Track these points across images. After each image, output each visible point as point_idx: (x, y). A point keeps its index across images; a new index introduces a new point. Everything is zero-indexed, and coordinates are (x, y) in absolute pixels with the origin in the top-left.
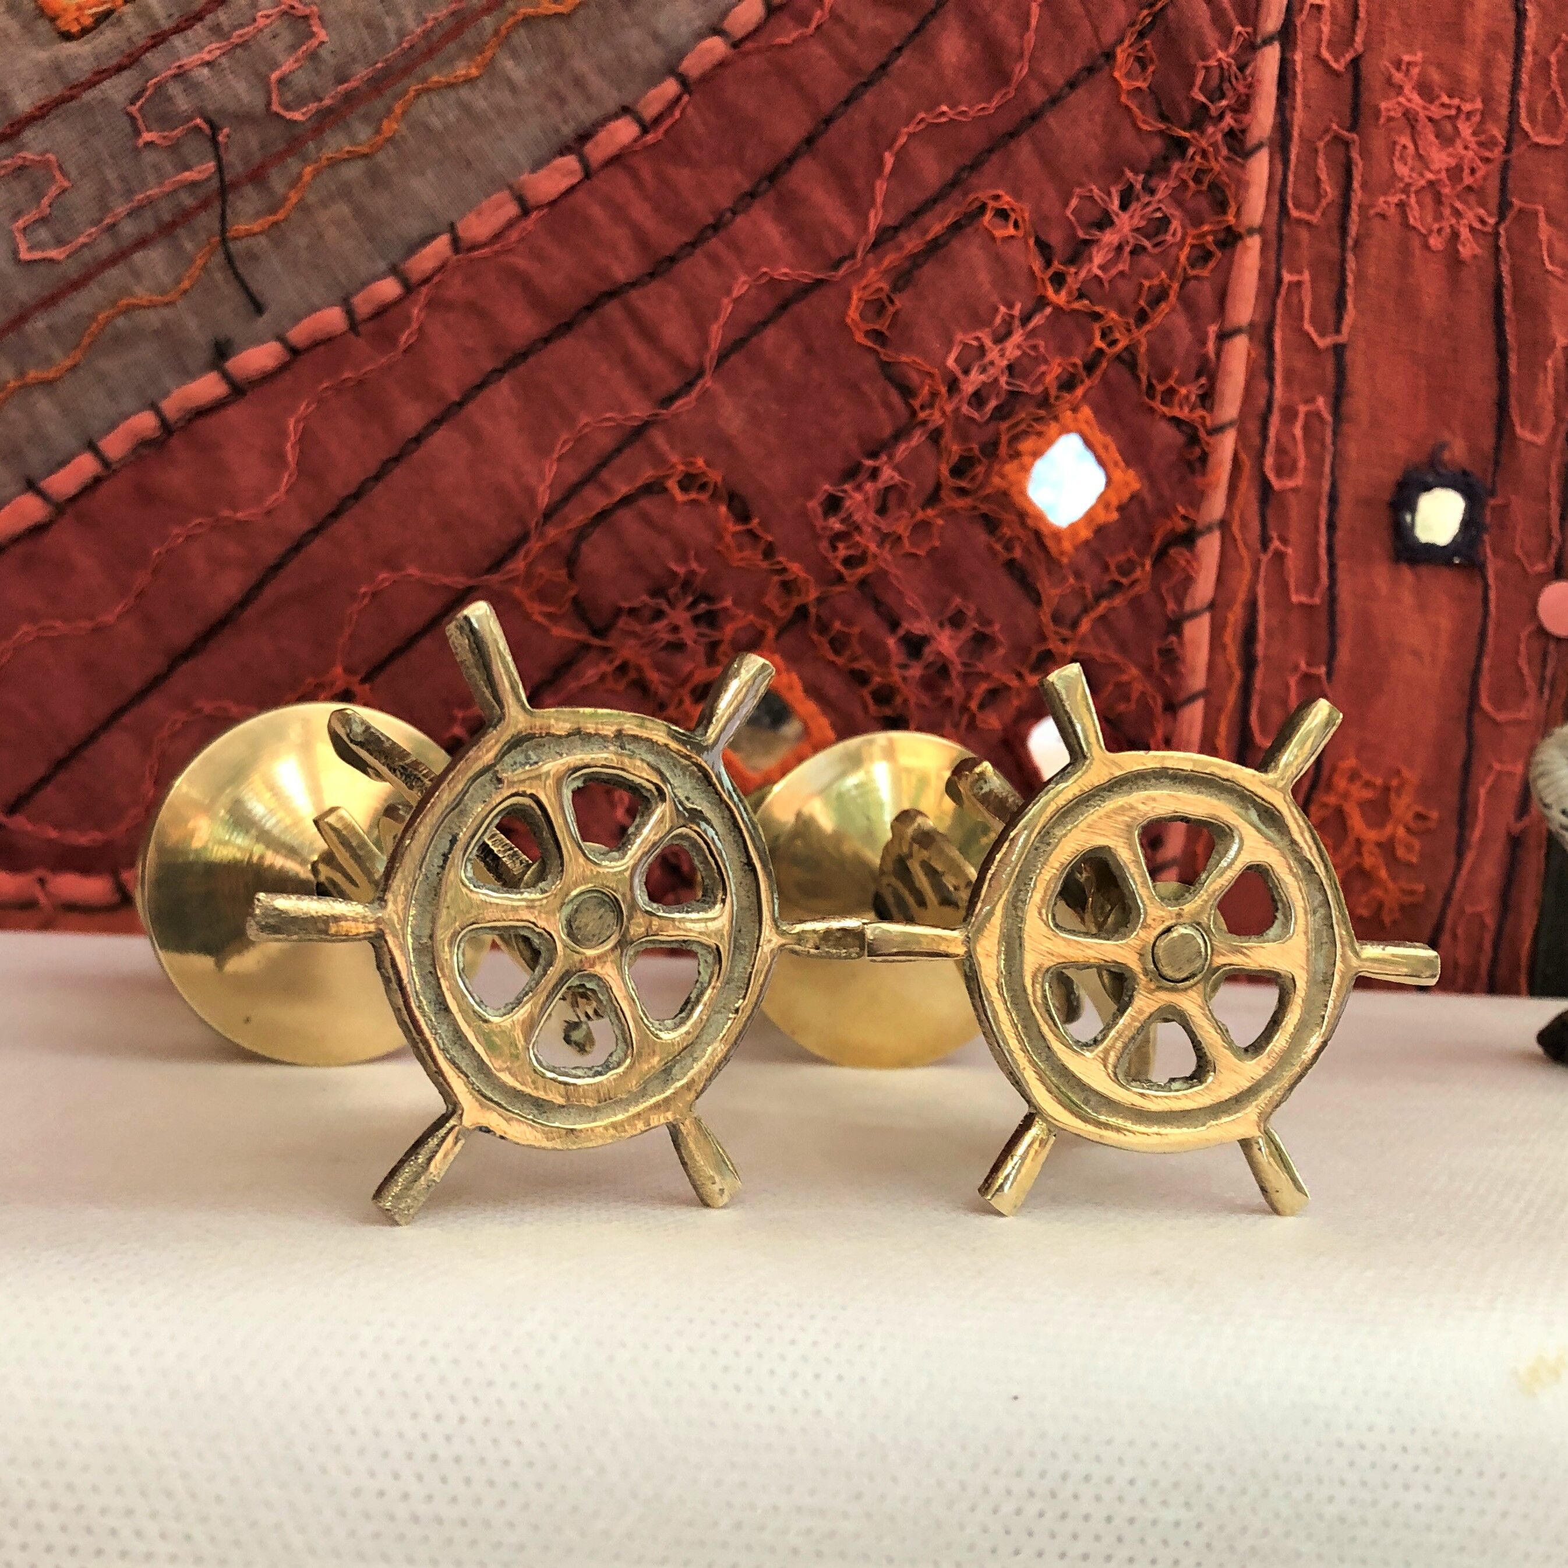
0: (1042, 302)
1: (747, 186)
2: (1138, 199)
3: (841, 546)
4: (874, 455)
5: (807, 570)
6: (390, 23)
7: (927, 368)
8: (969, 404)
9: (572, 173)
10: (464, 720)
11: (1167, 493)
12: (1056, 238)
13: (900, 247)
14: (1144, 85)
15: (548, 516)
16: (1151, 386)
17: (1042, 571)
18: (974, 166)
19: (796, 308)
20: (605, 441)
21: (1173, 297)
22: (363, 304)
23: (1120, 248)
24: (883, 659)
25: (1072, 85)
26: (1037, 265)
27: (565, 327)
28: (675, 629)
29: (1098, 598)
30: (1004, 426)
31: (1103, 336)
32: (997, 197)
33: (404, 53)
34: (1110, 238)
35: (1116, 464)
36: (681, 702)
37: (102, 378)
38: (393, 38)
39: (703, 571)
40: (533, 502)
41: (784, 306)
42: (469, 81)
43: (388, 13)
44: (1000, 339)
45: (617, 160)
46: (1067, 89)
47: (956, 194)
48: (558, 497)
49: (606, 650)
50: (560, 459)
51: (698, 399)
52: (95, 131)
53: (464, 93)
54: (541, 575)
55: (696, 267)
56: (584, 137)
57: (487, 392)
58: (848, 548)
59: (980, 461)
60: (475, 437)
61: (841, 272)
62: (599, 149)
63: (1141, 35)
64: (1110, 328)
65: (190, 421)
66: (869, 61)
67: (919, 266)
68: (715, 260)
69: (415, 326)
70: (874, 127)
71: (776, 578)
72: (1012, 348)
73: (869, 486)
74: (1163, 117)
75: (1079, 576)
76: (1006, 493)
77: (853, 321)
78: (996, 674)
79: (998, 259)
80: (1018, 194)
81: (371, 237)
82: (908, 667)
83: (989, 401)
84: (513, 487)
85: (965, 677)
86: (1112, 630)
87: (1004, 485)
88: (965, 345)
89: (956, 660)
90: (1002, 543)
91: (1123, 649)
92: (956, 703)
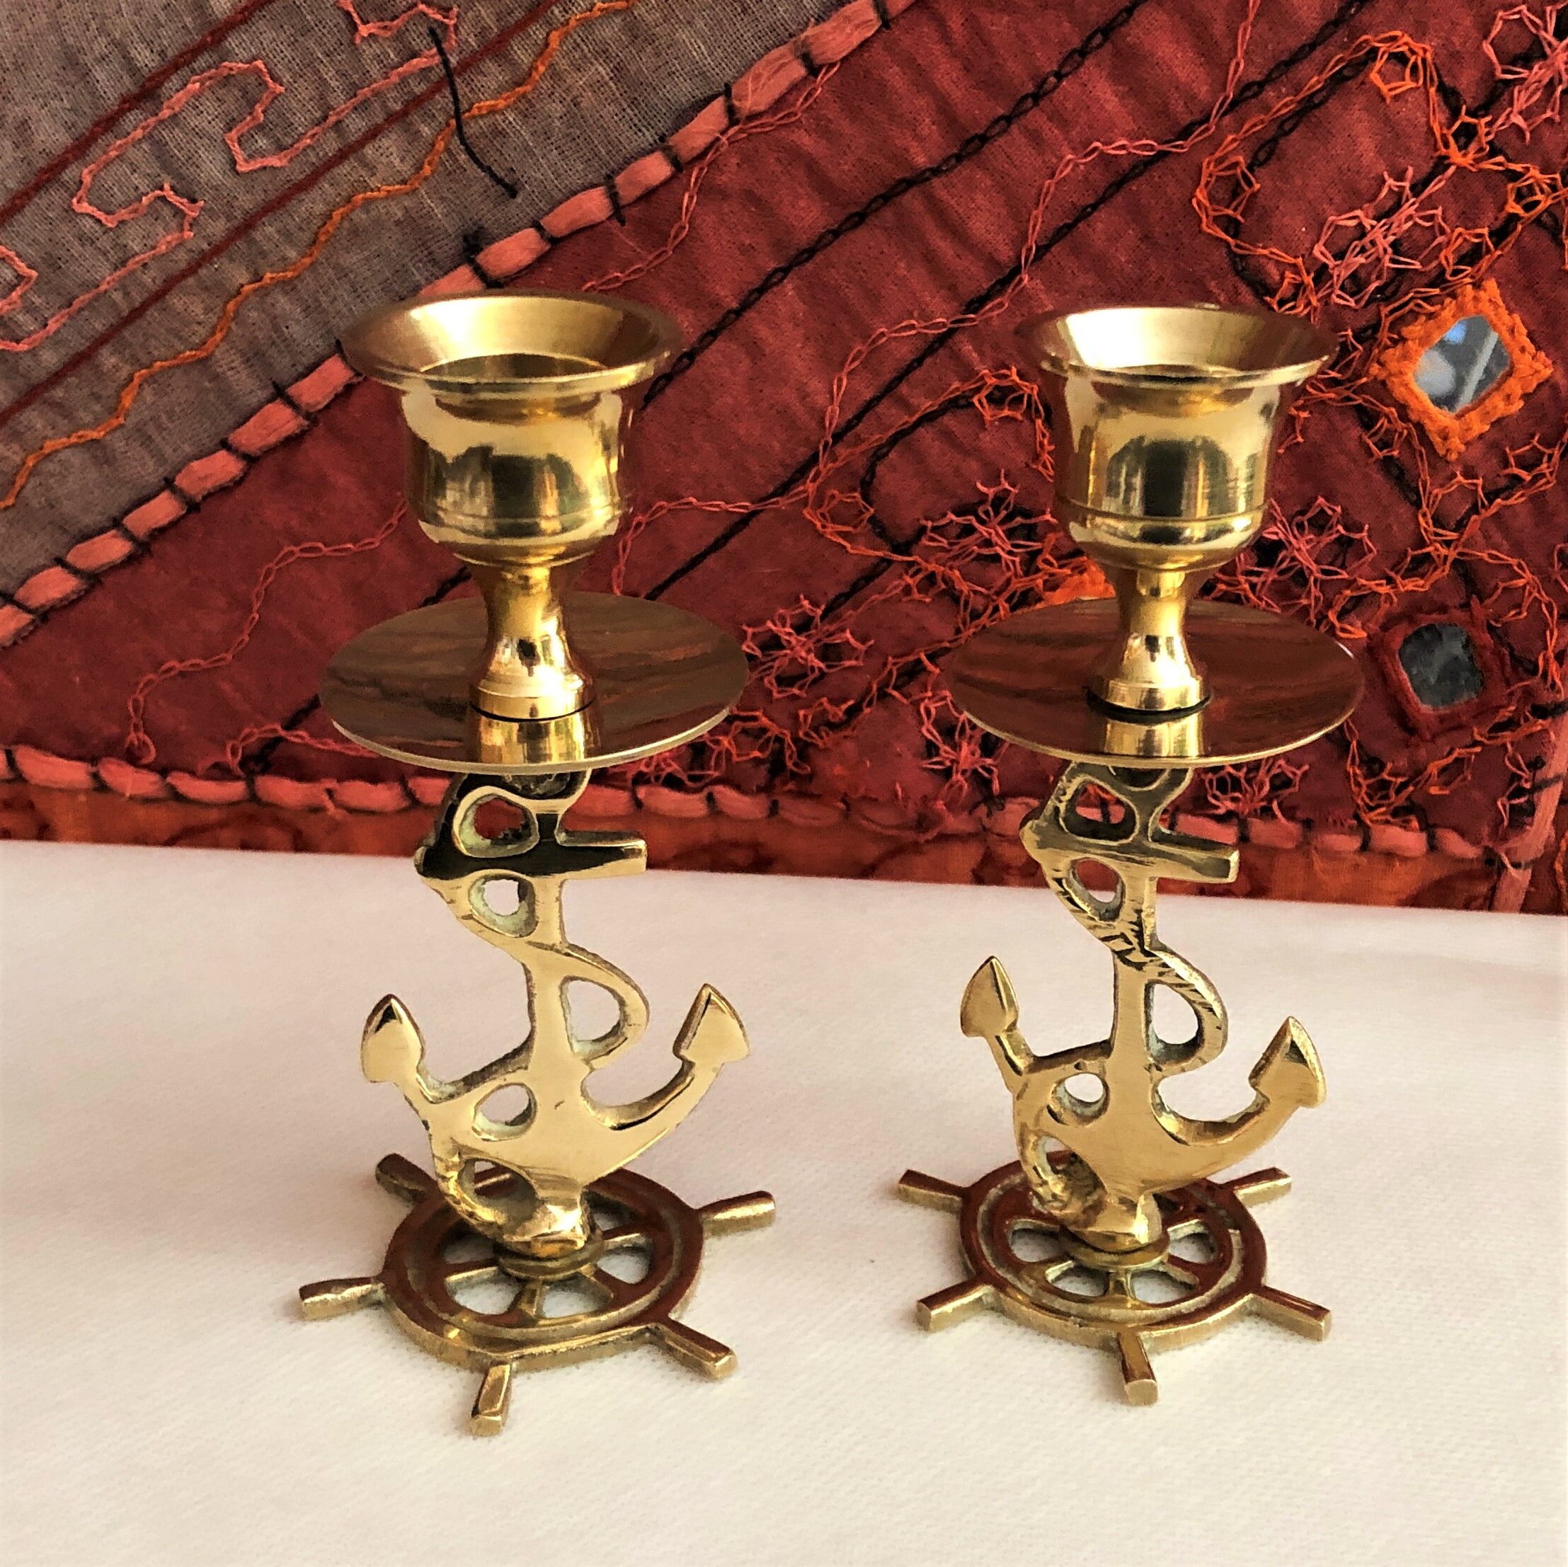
0: (1442, 164)
1: (1076, 43)
7: (1289, 259)
8: (1342, 288)
10: (754, 637)
12: (1467, 82)
13: (1265, 108)
15: (838, 436)
17: (1423, 469)
19: (1132, 187)
20: (905, 353)
22: (627, 188)
23: (1551, 86)
26: (1438, 119)
27: (857, 219)
28: (988, 543)
29: (1491, 496)
30: (1385, 311)
31: (1520, 198)
32: (1394, 39)
34: (1538, 73)
35: (1523, 350)
36: (996, 609)
39: (1017, 490)
40: (822, 423)
41: (1118, 185)
44: (1384, 214)
47: (1341, 35)
48: (851, 414)
49: (910, 565)
50: (851, 373)
51: (1012, 300)
52: (306, 29)
54: (833, 497)
55: (1012, 144)
57: (768, 296)
59: (1355, 349)
60: (754, 349)
61: (1192, 140)
64: (1529, 188)
67: (1284, 134)
68: (1036, 139)
69: (685, 218)
72: (1401, 223)
75: (1469, 473)
76: (1383, 383)
77: (1199, 203)
78: (1363, 581)
79: (1387, 120)
80: (1420, 32)
81: (634, 103)
82: (1258, 574)
83: (1368, 283)
84: (798, 408)
85: (1322, 585)
86: (1505, 530)
87: (1383, 375)
88: (1337, 226)
89: (1314, 567)
90: (1376, 438)
91: (1518, 549)
92: (1313, 612)
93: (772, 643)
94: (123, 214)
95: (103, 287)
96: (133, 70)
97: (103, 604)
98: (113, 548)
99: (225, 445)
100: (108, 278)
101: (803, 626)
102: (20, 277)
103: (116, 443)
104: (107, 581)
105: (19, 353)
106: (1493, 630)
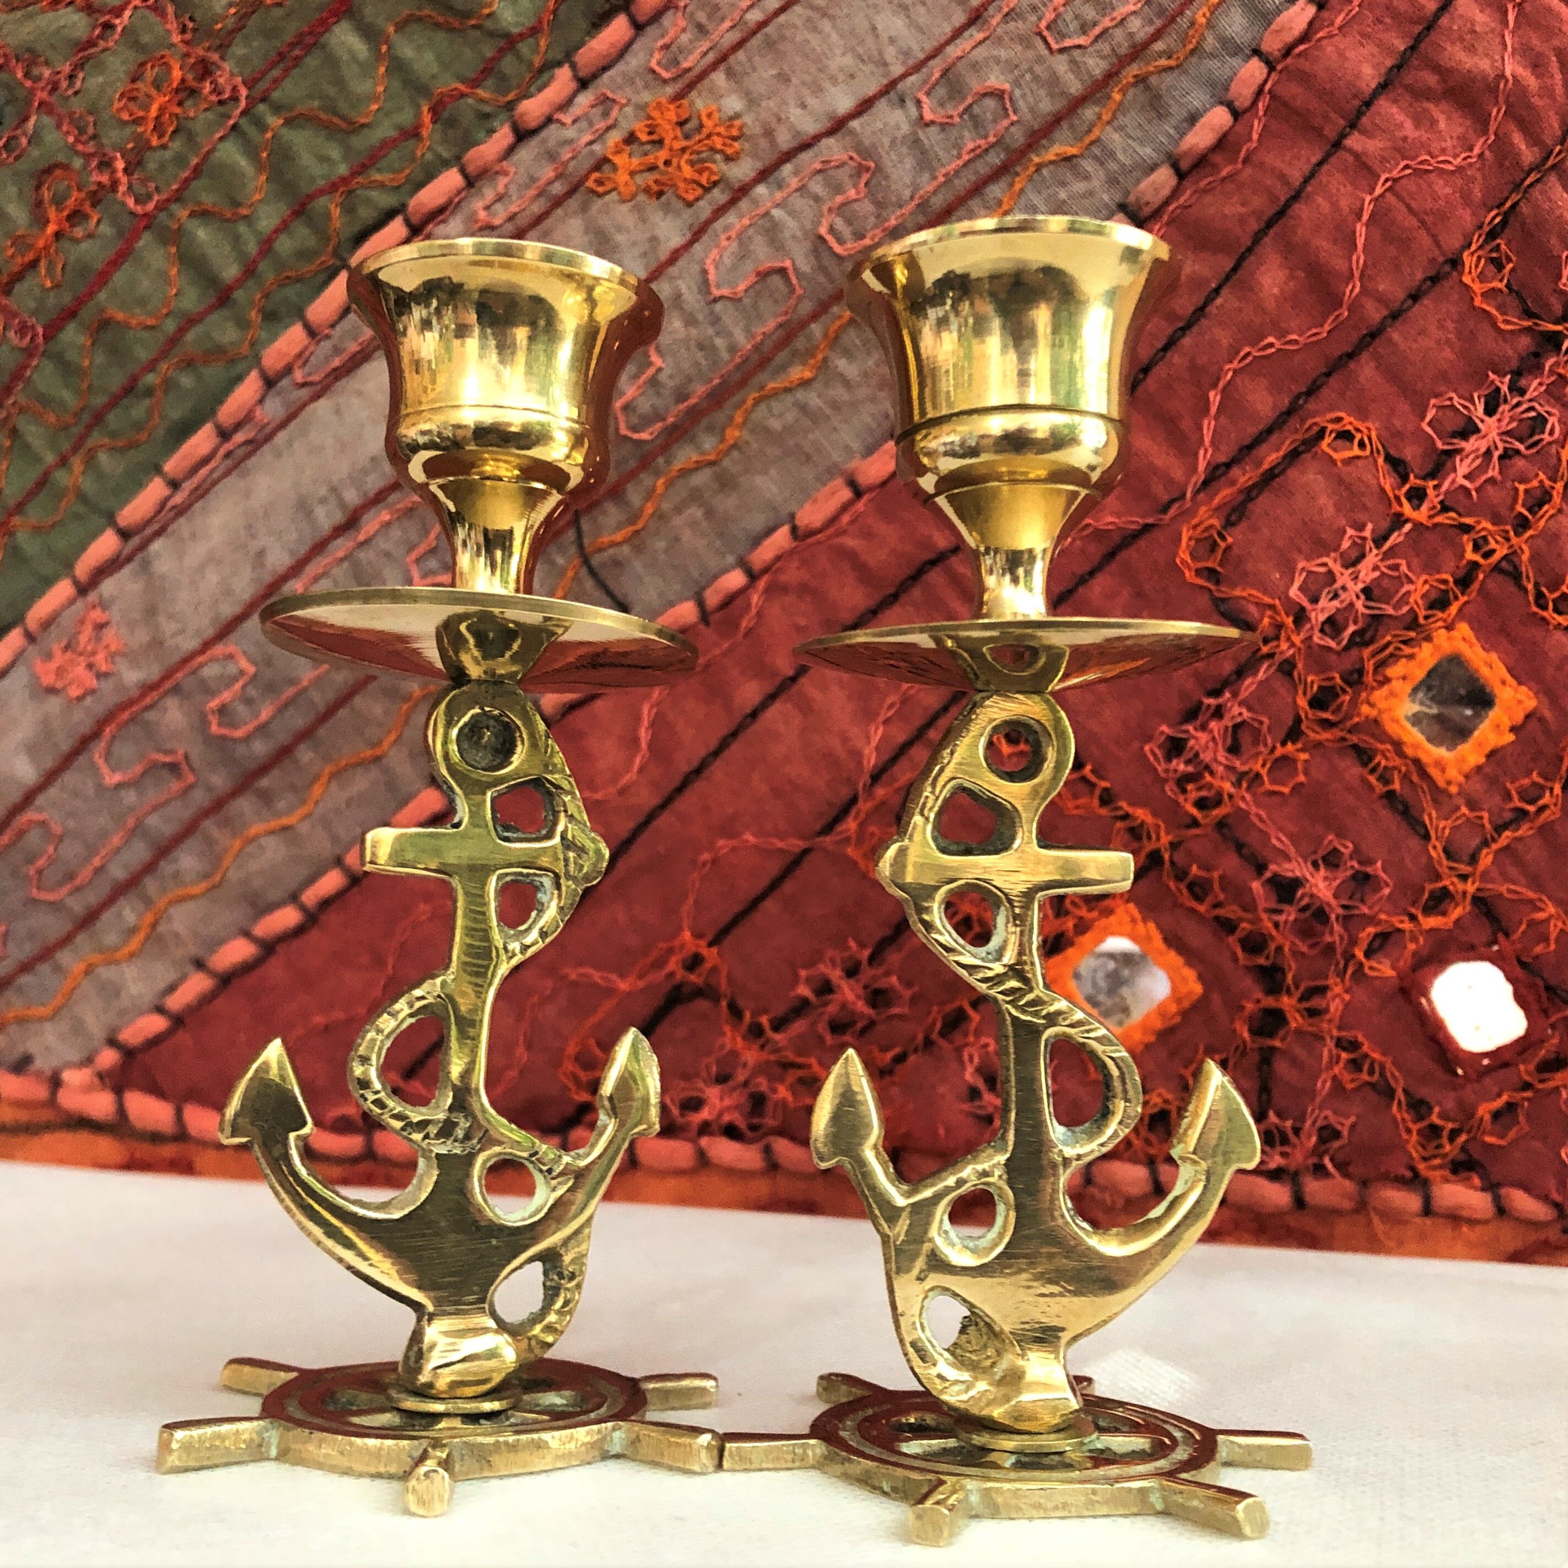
0: (1398, 521)
2: (1506, 401)
3: (1190, 787)
4: (1217, 693)
5: (1154, 814)
6: (719, 342)
7: (1267, 600)
8: (1322, 631)
10: (808, 981)
12: (1410, 453)
13: (1233, 483)
14: (1501, 285)
15: (876, 777)
16: (1539, 596)
17: (1427, 803)
18: (1312, 391)
19: (1123, 555)
20: (932, 701)
21: (1557, 498)
22: (712, 598)
23: (1488, 453)
24: (1249, 906)
25: (1415, 297)
26: (1389, 483)
27: (892, 599)
29: (1499, 828)
30: (1366, 652)
31: (1476, 548)
32: (1339, 420)
33: (738, 367)
34: (1475, 445)
35: (1504, 681)
38: (725, 356)
40: (861, 765)
41: (1111, 555)
42: (805, 384)
43: (718, 334)
44: (1352, 562)
46: (1410, 302)
47: (1294, 422)
48: (885, 757)
50: (886, 722)
53: (800, 395)
54: (872, 834)
58: (1200, 789)
59: (1344, 691)
60: (806, 708)
61: (1172, 511)
63: (1492, 235)
64: (1484, 538)
65: (564, 715)
66: (1186, 306)
67: (1251, 499)
69: (754, 611)
70: (1194, 368)
71: (1119, 825)
72: (1367, 572)
73: (1213, 725)
74: (1529, 314)
75: (1473, 805)
76: (1376, 721)
77: (1183, 561)
78: (1383, 916)
79: (1340, 481)
80: (1363, 414)
81: (721, 535)
82: (1280, 912)
83: (1345, 627)
84: (840, 751)
85: (1346, 920)
86: (1519, 862)
87: (1373, 713)
88: (1310, 573)
89: (1334, 903)
90: (1377, 774)
91: (1536, 882)
92: (1339, 950)
93: (826, 988)
96: (342, 504)
97: (275, 969)
98: (288, 917)
101: (852, 972)
102: (242, 673)
103: (304, 828)
104: (281, 949)
105: (234, 740)
106: (1523, 965)
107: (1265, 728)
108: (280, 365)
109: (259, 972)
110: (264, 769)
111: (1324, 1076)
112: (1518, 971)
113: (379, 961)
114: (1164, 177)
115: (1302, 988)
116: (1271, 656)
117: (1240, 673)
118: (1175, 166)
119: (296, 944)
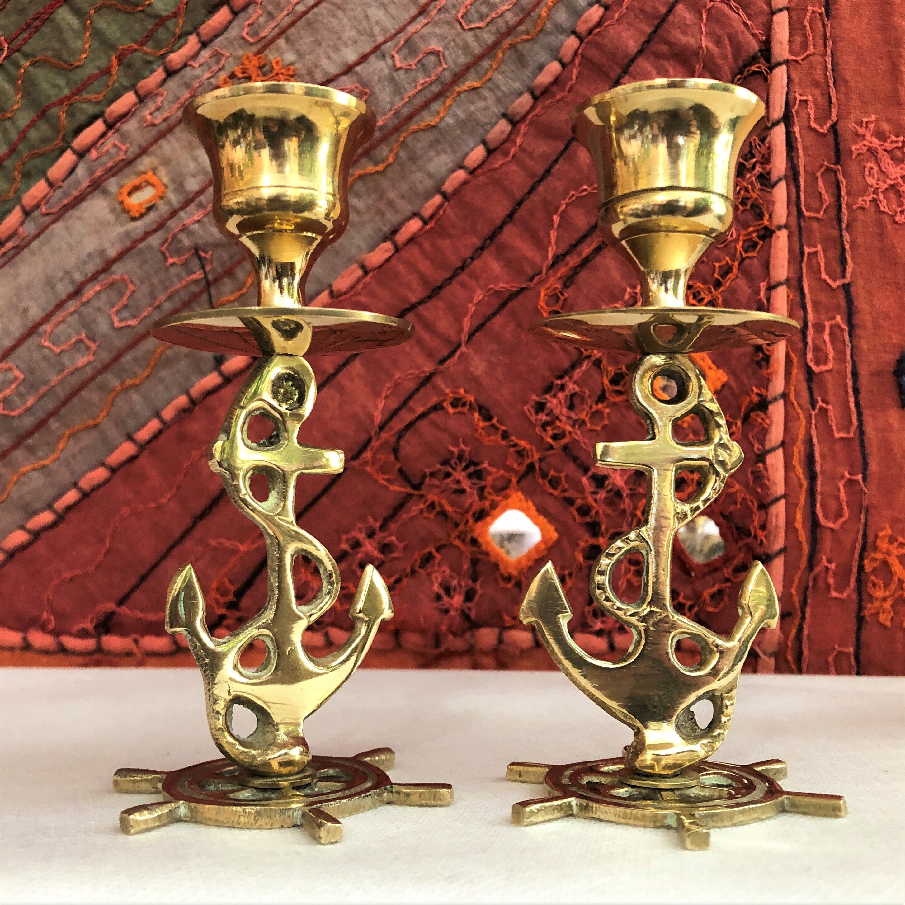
1: (479, 244)
3: (549, 428)
4: (561, 377)
5: (530, 443)
9: (387, 251)
10: (347, 540)
11: (746, 381)
13: (567, 264)
15: (381, 428)
19: (510, 305)
20: (411, 385)
21: (735, 270)
24: (581, 490)
28: (458, 482)
31: (694, 298)
35: (710, 368)
36: (467, 522)
37: (162, 381)
39: (469, 449)
40: (373, 421)
41: (503, 305)
45: (412, 240)
47: (598, 232)
48: (386, 416)
49: (422, 496)
50: (386, 397)
51: (458, 358)
52: (146, 261)
54: (381, 459)
55: (453, 290)
56: (395, 231)
57: (348, 367)
58: (553, 429)
59: (626, 374)
60: (341, 390)
61: (535, 281)
62: (402, 237)
64: (698, 292)
65: (204, 398)
66: (540, 169)
67: (577, 274)
68: (463, 285)
70: (545, 203)
71: (512, 450)
73: (560, 395)
77: (542, 307)
82: (596, 493)
84: (361, 414)
85: (631, 496)
89: (625, 487)
92: (628, 512)
93: (356, 545)
94: (64, 347)
95: (53, 384)
96: (73, 282)
97: (40, 548)
98: (47, 517)
99: (103, 464)
100: (54, 379)
101: (371, 535)
102: (16, 378)
103: (54, 466)
104: (43, 535)
105: (13, 417)
106: (724, 517)
107: (587, 396)
108: (33, 203)
109: (30, 550)
110: (30, 433)
111: (623, 579)
112: (722, 520)
113: (101, 540)
114: (526, 100)
115: (609, 534)
116: (589, 357)
117: (574, 366)
118: (532, 93)
119: (51, 533)
